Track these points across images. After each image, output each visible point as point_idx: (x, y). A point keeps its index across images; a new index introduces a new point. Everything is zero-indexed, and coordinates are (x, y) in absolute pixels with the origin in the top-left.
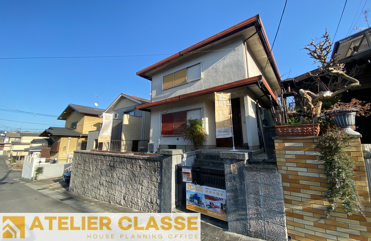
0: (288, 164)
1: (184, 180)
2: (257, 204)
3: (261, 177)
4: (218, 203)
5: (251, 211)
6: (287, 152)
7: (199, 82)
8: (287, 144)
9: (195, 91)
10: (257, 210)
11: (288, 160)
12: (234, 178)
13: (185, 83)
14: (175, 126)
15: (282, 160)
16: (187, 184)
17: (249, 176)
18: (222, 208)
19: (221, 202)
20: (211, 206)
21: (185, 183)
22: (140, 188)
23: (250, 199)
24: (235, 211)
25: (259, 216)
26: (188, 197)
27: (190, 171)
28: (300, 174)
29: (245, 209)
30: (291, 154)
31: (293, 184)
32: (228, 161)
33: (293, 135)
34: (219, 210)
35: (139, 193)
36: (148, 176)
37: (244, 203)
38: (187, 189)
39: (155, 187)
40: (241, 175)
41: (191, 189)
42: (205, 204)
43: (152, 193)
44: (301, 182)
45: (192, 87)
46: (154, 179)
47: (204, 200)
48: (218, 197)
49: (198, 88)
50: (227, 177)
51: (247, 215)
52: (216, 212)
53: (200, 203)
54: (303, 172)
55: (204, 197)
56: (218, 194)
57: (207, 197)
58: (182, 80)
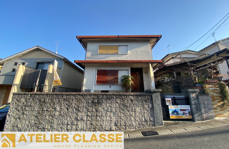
0: (211, 92)
1: (167, 104)
2: (205, 108)
3: (205, 97)
4: (187, 112)
5: (203, 111)
6: (210, 88)
7: (126, 55)
8: (210, 86)
9: (124, 60)
10: (205, 110)
11: (211, 91)
12: (195, 99)
13: (117, 54)
14: (109, 78)
15: (209, 91)
16: (169, 106)
17: (201, 98)
18: (189, 113)
19: (188, 111)
20: (183, 114)
21: (168, 105)
22: (134, 114)
23: (202, 106)
24: (197, 113)
25: (206, 112)
26: (170, 112)
27: (170, 99)
28: (214, 95)
29: (201, 111)
30: (211, 89)
31: (214, 99)
32: (192, 93)
33: (211, 83)
34: (188, 115)
35: (132, 118)
36: (140, 105)
37: (200, 108)
38: (169, 108)
39: (147, 111)
40: (197, 97)
41: (172, 108)
42: (181, 114)
43: (145, 115)
44: (215, 98)
45: (121, 57)
46: (146, 106)
47: (180, 112)
48: (186, 109)
49: (126, 59)
50: (192, 99)
51: (202, 113)
52: (186, 116)
53: (178, 113)
54: (215, 94)
55: (179, 111)
56: (186, 108)
57: (181, 110)
58: (115, 51)
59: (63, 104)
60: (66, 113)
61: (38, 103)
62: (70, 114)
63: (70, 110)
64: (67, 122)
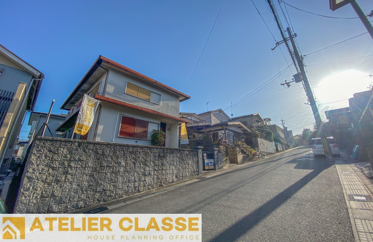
2: (220, 161)
3: (220, 154)
7: (158, 106)
14: (138, 130)
21: (205, 159)
22: (188, 167)
24: (217, 164)
25: (220, 164)
27: (206, 155)
30: (222, 149)
31: (223, 155)
32: (215, 151)
35: (187, 170)
36: (191, 159)
38: (205, 162)
39: (195, 163)
43: (194, 167)
45: (152, 106)
48: (212, 162)
50: (215, 155)
52: (212, 166)
53: (209, 165)
54: (224, 152)
55: (209, 163)
58: (146, 97)
59: (129, 158)
60: (132, 168)
61: (93, 156)
62: (138, 169)
63: (137, 164)
64: (135, 179)
